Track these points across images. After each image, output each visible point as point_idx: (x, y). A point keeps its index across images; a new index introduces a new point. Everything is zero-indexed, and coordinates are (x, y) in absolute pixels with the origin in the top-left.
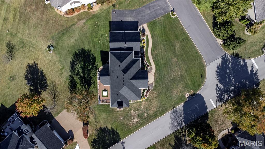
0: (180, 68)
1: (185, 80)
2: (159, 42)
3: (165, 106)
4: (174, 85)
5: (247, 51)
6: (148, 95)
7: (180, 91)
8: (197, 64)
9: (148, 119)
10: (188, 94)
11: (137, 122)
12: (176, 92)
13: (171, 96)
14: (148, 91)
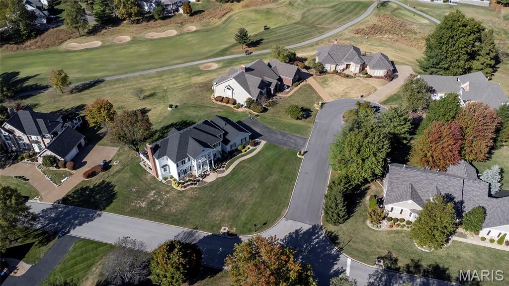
0: (250, 196)
1: (241, 213)
2: (259, 161)
3: (188, 217)
4: (225, 205)
5: (351, 243)
6: (188, 188)
7: (223, 217)
8: (275, 208)
9: (153, 214)
10: (227, 229)
11: (141, 207)
12: (217, 214)
13: (207, 213)
14: (192, 184)
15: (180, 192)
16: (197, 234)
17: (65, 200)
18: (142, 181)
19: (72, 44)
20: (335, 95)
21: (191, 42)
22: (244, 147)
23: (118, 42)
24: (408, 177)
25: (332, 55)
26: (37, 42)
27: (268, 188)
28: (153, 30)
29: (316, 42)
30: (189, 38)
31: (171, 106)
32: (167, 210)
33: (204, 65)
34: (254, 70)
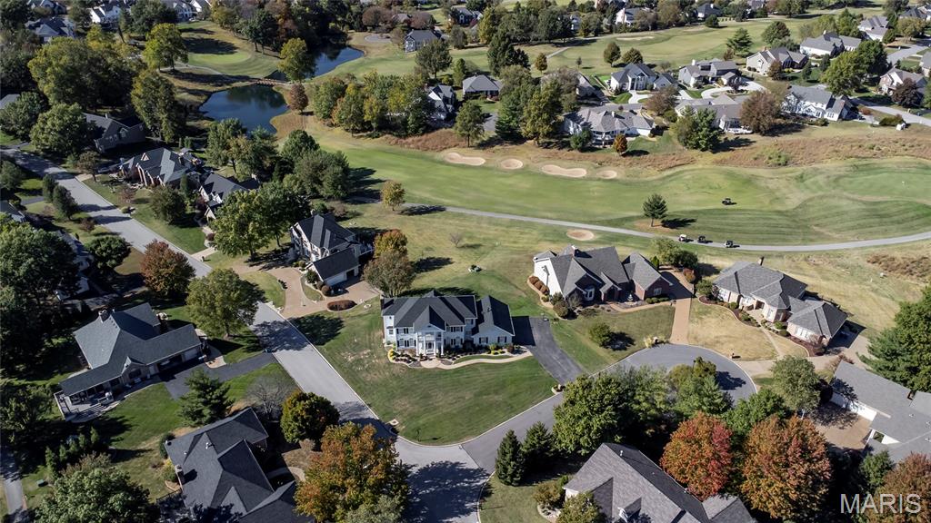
0: (451, 404)
1: (425, 415)
2: (499, 372)
3: (374, 392)
4: (418, 398)
6: (400, 362)
7: (404, 410)
8: (462, 430)
9: (350, 373)
10: (397, 423)
11: (346, 360)
12: (402, 404)
13: (394, 397)
14: (405, 360)
15: (390, 363)
16: (365, 412)
17: (297, 321)
18: (369, 335)
19: (454, 156)
20: (695, 338)
21: (591, 194)
22: (497, 348)
23: (505, 167)
24: (615, 468)
25: (740, 279)
26: (419, 141)
27: (478, 405)
28: (558, 162)
29: (781, 253)
30: (594, 186)
31: (473, 267)
32: (364, 375)
33: (575, 231)
34: (590, 257)
